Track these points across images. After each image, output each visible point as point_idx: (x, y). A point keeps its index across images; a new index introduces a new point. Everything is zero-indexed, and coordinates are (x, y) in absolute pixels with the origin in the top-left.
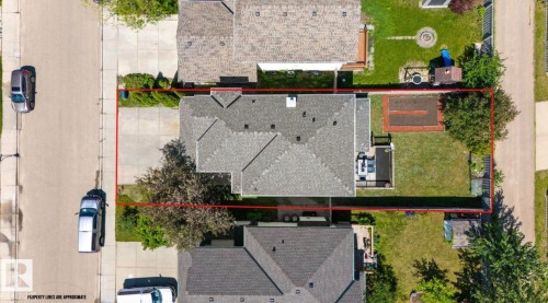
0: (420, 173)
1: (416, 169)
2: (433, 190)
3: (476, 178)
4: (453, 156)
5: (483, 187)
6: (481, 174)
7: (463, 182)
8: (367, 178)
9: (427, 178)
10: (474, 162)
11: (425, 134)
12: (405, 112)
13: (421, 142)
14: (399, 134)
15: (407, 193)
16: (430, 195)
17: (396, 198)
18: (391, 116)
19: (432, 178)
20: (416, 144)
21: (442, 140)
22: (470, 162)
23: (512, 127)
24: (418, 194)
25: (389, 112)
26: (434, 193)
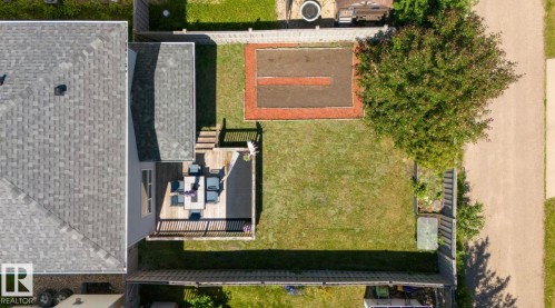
0: (316, 204)
1: (310, 194)
2: (343, 237)
3: (426, 214)
4: (382, 169)
5: (441, 233)
6: (436, 206)
7: (402, 221)
8: (206, 215)
9: (332, 212)
10: (421, 181)
11: (326, 123)
12: (288, 80)
13: (319, 139)
14: (277, 125)
15: (292, 243)
16: (338, 247)
17: (271, 253)
18: (259, 88)
19: (340, 213)
20: (308, 143)
21: (360, 136)
22: (415, 179)
23: (500, 110)
24: (313, 245)
25: (256, 79)
26: (345, 243)
